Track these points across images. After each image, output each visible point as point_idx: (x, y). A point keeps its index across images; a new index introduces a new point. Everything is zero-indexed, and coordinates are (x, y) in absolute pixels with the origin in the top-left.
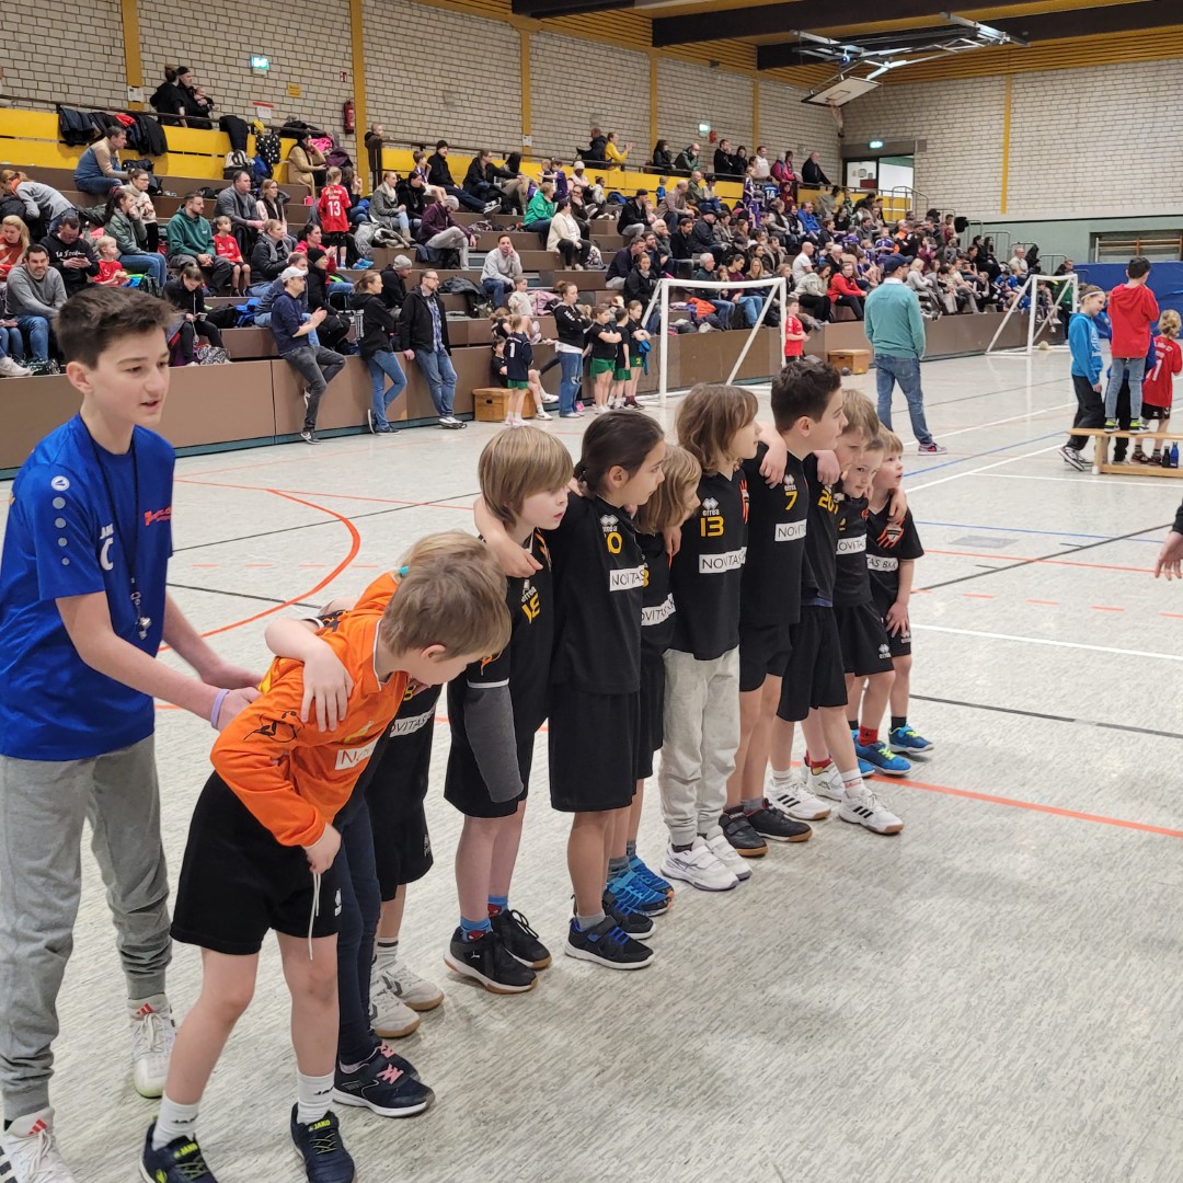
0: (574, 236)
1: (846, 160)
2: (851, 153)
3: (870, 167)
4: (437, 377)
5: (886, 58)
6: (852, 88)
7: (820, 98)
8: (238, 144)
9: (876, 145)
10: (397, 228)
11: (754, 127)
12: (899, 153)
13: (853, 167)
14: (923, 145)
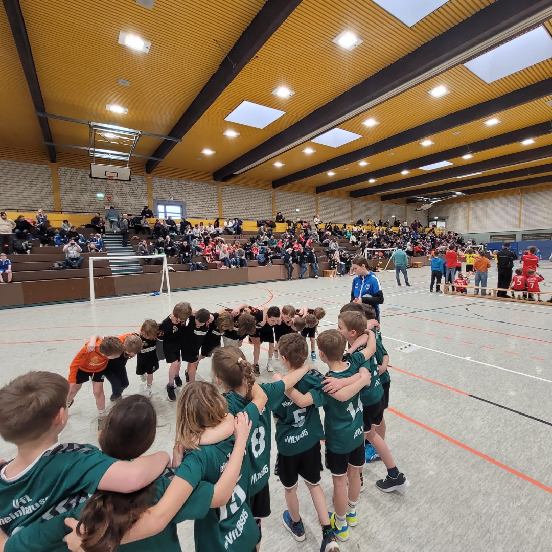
0: (355, 240)
1: (429, 222)
2: (430, 220)
3: (435, 222)
4: (315, 268)
5: (434, 200)
6: (426, 207)
7: (419, 209)
8: (289, 225)
9: (436, 218)
10: (317, 240)
11: (406, 216)
12: (441, 219)
13: (430, 223)
14: (448, 218)
